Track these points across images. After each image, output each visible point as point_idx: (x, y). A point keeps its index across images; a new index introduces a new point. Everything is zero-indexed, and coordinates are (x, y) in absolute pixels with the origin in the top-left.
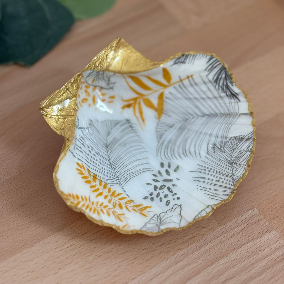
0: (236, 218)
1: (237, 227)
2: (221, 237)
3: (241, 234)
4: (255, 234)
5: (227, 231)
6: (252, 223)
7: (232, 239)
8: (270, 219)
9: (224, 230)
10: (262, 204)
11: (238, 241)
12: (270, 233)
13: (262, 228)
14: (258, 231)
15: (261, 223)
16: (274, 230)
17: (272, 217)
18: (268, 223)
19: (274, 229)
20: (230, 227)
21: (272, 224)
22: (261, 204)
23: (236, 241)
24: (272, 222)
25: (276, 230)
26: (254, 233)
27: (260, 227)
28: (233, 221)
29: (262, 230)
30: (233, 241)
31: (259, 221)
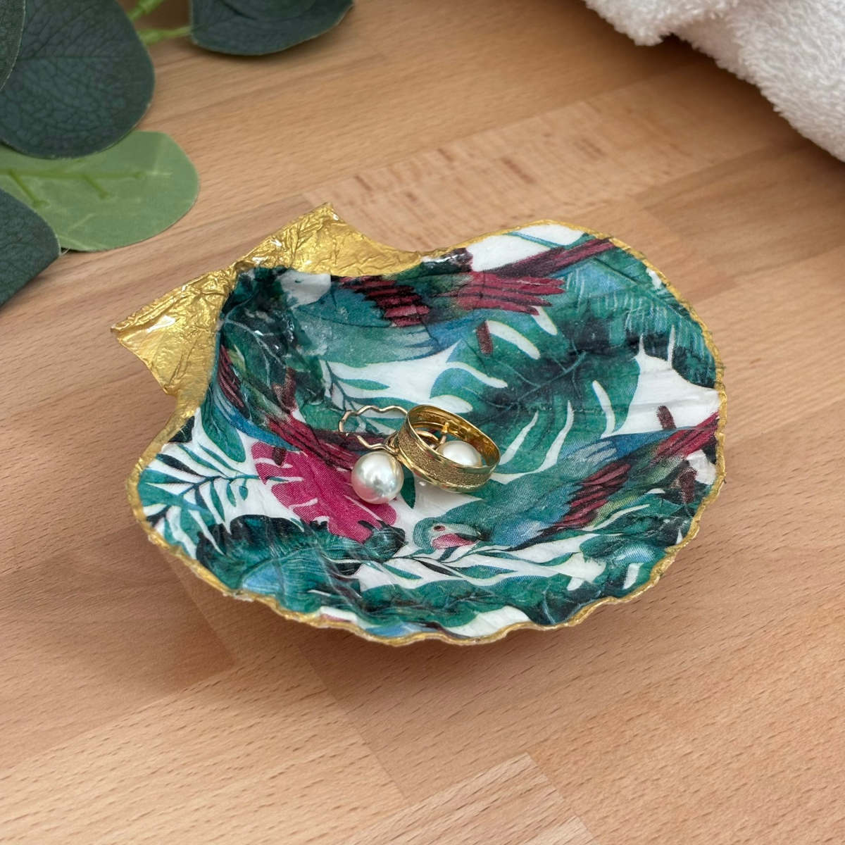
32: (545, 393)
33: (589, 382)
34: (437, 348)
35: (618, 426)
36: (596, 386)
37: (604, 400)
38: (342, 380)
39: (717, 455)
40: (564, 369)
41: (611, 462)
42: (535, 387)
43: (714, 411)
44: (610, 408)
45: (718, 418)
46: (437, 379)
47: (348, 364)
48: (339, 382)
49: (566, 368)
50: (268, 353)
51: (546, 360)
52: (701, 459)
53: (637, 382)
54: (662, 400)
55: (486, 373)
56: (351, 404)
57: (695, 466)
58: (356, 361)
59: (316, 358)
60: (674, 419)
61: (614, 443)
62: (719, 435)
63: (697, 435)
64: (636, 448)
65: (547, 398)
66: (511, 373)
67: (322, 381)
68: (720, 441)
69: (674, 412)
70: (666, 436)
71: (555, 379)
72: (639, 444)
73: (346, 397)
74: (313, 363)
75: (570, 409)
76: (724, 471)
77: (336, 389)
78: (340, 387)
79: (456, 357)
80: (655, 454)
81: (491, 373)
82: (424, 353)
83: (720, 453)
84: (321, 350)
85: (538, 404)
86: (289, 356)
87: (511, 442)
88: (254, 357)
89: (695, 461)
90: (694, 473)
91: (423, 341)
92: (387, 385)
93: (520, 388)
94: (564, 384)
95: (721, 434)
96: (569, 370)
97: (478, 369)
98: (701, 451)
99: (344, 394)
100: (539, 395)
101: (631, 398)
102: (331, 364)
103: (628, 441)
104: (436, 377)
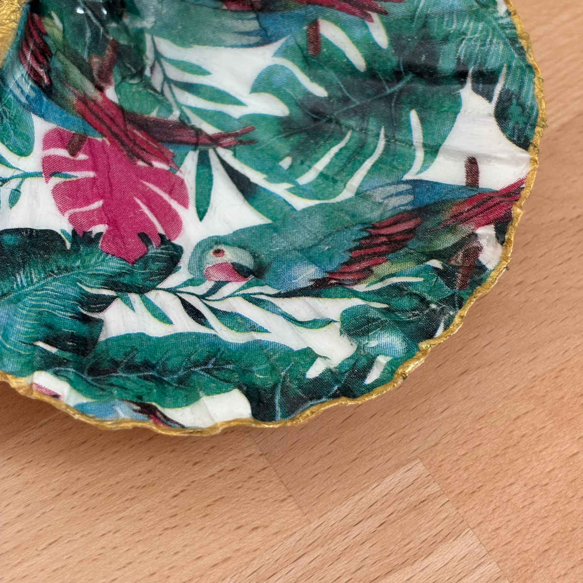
0: (358, 492)
1: (360, 525)
2: (306, 559)
3: (368, 544)
4: (411, 545)
5: (328, 537)
6: (405, 511)
7: (339, 565)
8: (460, 496)
9: (317, 534)
10: (440, 445)
11: (359, 569)
12: (455, 542)
13: (433, 524)
14: (422, 534)
15: (430, 509)
16: (471, 531)
17: (464, 490)
18: (454, 508)
19: (469, 527)
20: (336, 525)
21: (466, 512)
22: (434, 446)
23: (353, 570)
24: (464, 505)
25: (475, 530)
26: (410, 542)
27: (428, 523)
28: (348, 503)
29: (434, 532)
30: (343, 570)
31: (425, 502)
32: (362, 113)
33: (408, 109)
34: (265, 39)
35: (424, 167)
36: (414, 117)
37: (417, 134)
38: (166, 59)
39: (506, 237)
40: (387, 88)
41: (405, 211)
42: (354, 103)
43: (522, 177)
44: (421, 145)
45: (524, 186)
46: (260, 74)
47: (174, 41)
48: (162, 60)
49: (390, 87)
50: (91, 20)
51: (371, 73)
52: (490, 235)
53: (454, 122)
54: (473, 149)
55: (309, 76)
56: (170, 87)
57: (483, 242)
58: (183, 39)
59: (141, 31)
60: (480, 175)
61: (414, 189)
62: (517, 211)
63: (495, 205)
64: (432, 201)
65: (363, 118)
66: (334, 82)
67: (144, 58)
68: (515, 219)
69: (483, 168)
70: (464, 195)
71: (375, 98)
72: (436, 197)
73: (166, 79)
74: (138, 37)
75: (382, 136)
76: (509, 255)
77: (158, 68)
78: (161, 66)
79: (283, 53)
80: (447, 215)
81: (315, 78)
82: (252, 42)
83: (511, 235)
84: (148, 23)
85: (352, 123)
86: (114, 25)
87: (317, 160)
88: (74, 25)
89: (484, 236)
90: (479, 249)
91: (252, 29)
92: (210, 71)
93: (339, 100)
94: (382, 106)
95: (519, 210)
96: (392, 90)
97: (303, 70)
98: (492, 226)
99: (165, 75)
100: (356, 113)
101: (444, 138)
102: (157, 39)
103: (428, 190)
104: (259, 71)
